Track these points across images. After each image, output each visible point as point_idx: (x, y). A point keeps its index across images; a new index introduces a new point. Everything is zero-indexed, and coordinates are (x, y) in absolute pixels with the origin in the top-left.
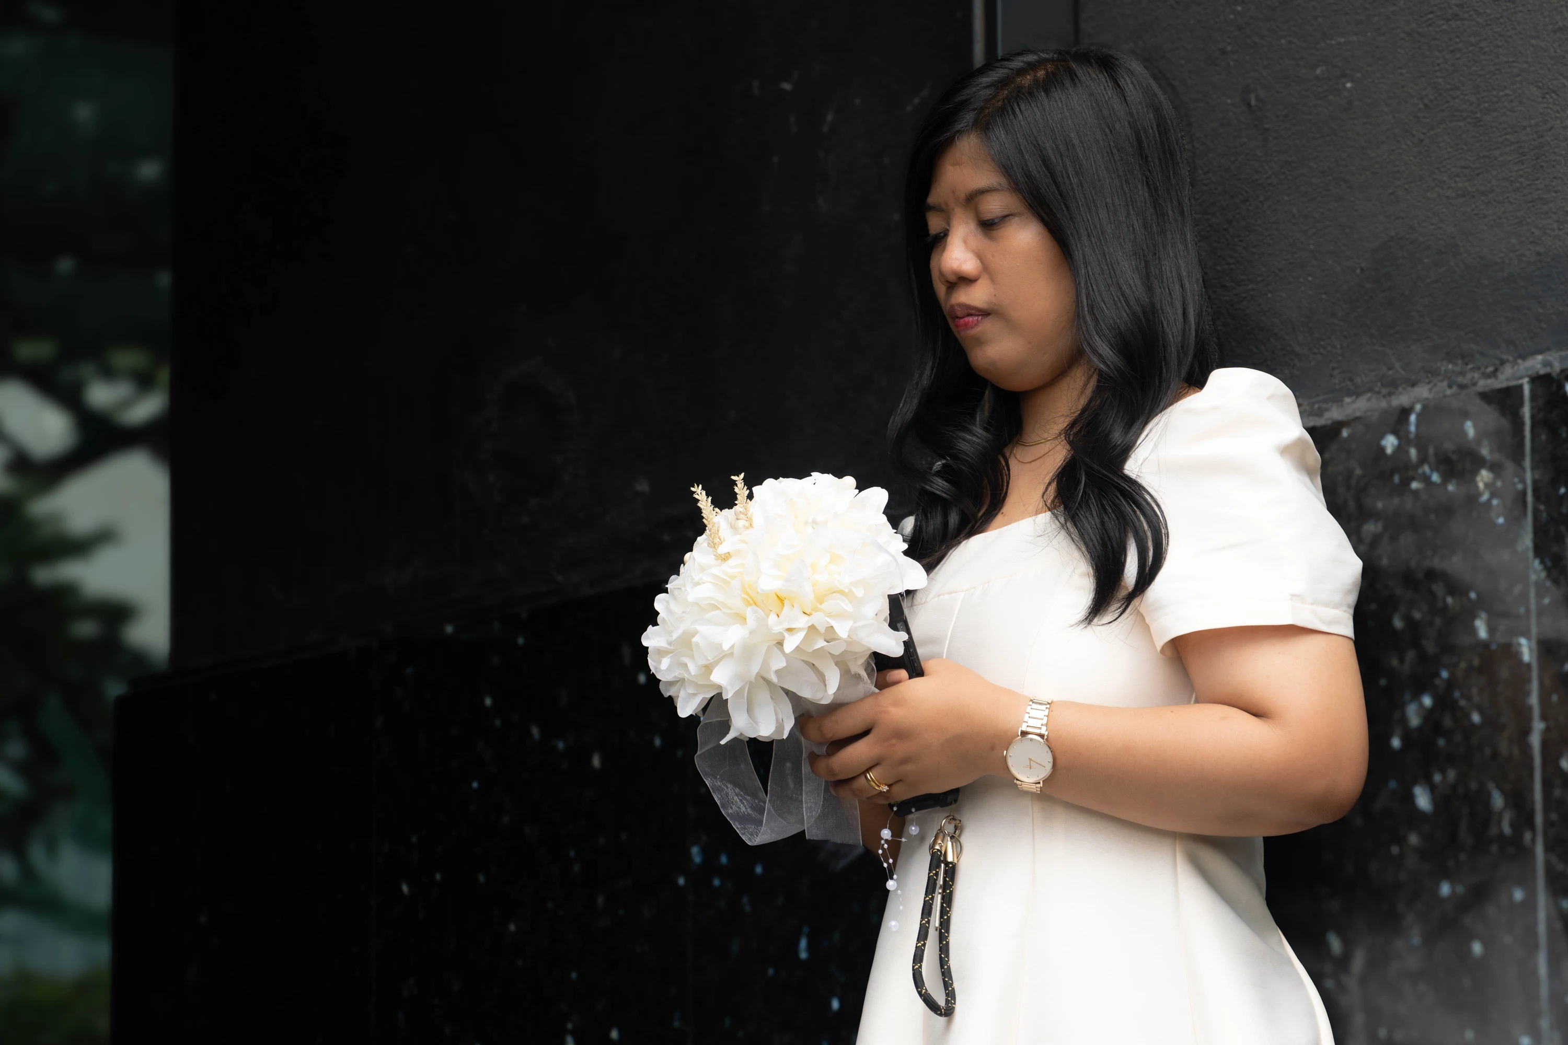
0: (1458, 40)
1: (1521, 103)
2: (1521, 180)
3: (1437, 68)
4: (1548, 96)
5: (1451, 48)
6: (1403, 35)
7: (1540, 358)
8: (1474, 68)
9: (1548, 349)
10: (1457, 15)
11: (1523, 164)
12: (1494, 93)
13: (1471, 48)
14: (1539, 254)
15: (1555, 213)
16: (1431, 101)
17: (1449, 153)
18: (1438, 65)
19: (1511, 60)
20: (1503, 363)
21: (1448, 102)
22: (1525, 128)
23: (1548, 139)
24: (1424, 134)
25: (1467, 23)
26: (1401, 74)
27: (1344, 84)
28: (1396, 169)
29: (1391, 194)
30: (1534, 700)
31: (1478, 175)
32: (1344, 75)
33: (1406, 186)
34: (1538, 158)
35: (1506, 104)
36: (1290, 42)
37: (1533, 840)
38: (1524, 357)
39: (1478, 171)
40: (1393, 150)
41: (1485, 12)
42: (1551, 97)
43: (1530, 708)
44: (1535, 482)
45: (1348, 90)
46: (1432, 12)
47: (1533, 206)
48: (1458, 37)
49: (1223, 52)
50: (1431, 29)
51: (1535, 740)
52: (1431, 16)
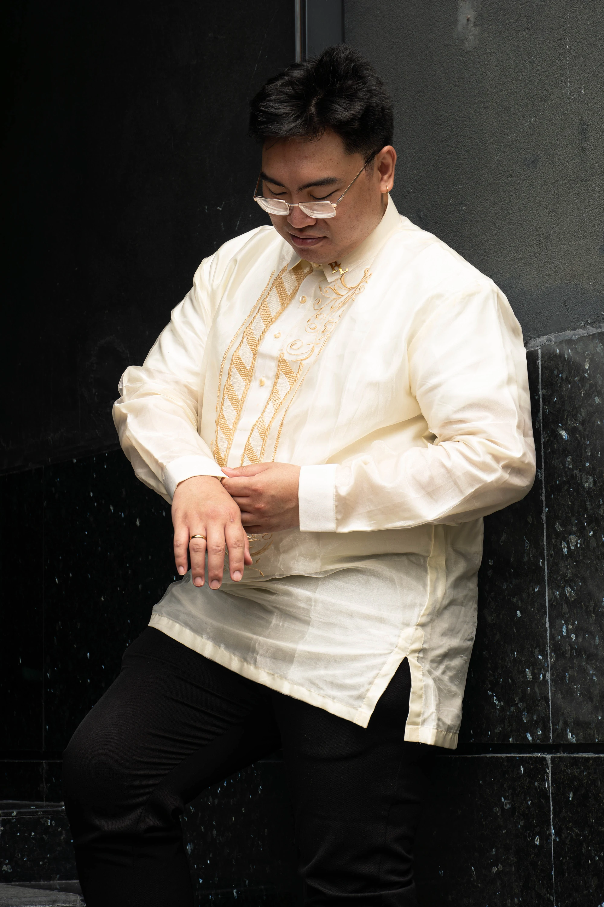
0: (512, 187)
1: (539, 216)
2: (539, 252)
3: (503, 200)
4: (551, 213)
5: (509, 190)
6: (487, 185)
7: (546, 336)
8: (519, 200)
9: (551, 333)
10: (511, 175)
11: (540, 245)
12: (528, 212)
13: (517, 190)
14: (547, 288)
15: (554, 268)
16: (500, 215)
17: (508, 240)
18: (503, 198)
19: (535, 196)
20: (531, 338)
21: (507, 216)
22: (541, 228)
23: (552, 233)
24: (497, 231)
25: (515, 178)
26: (487, 202)
27: (462, 208)
28: (485, 247)
29: (482, 259)
30: (543, 498)
31: (520, 250)
32: (462, 204)
33: (489, 255)
34: (547, 242)
35: (533, 217)
36: (438, 188)
37: (543, 563)
38: (539, 336)
39: (520, 249)
40: (483, 239)
41: (524, 173)
42: (553, 214)
43: (542, 501)
44: (543, 395)
45: (463, 210)
46: (500, 174)
47: (545, 265)
48: (512, 185)
49: (409, 193)
50: (500, 181)
51: (544, 516)
52: (500, 175)
